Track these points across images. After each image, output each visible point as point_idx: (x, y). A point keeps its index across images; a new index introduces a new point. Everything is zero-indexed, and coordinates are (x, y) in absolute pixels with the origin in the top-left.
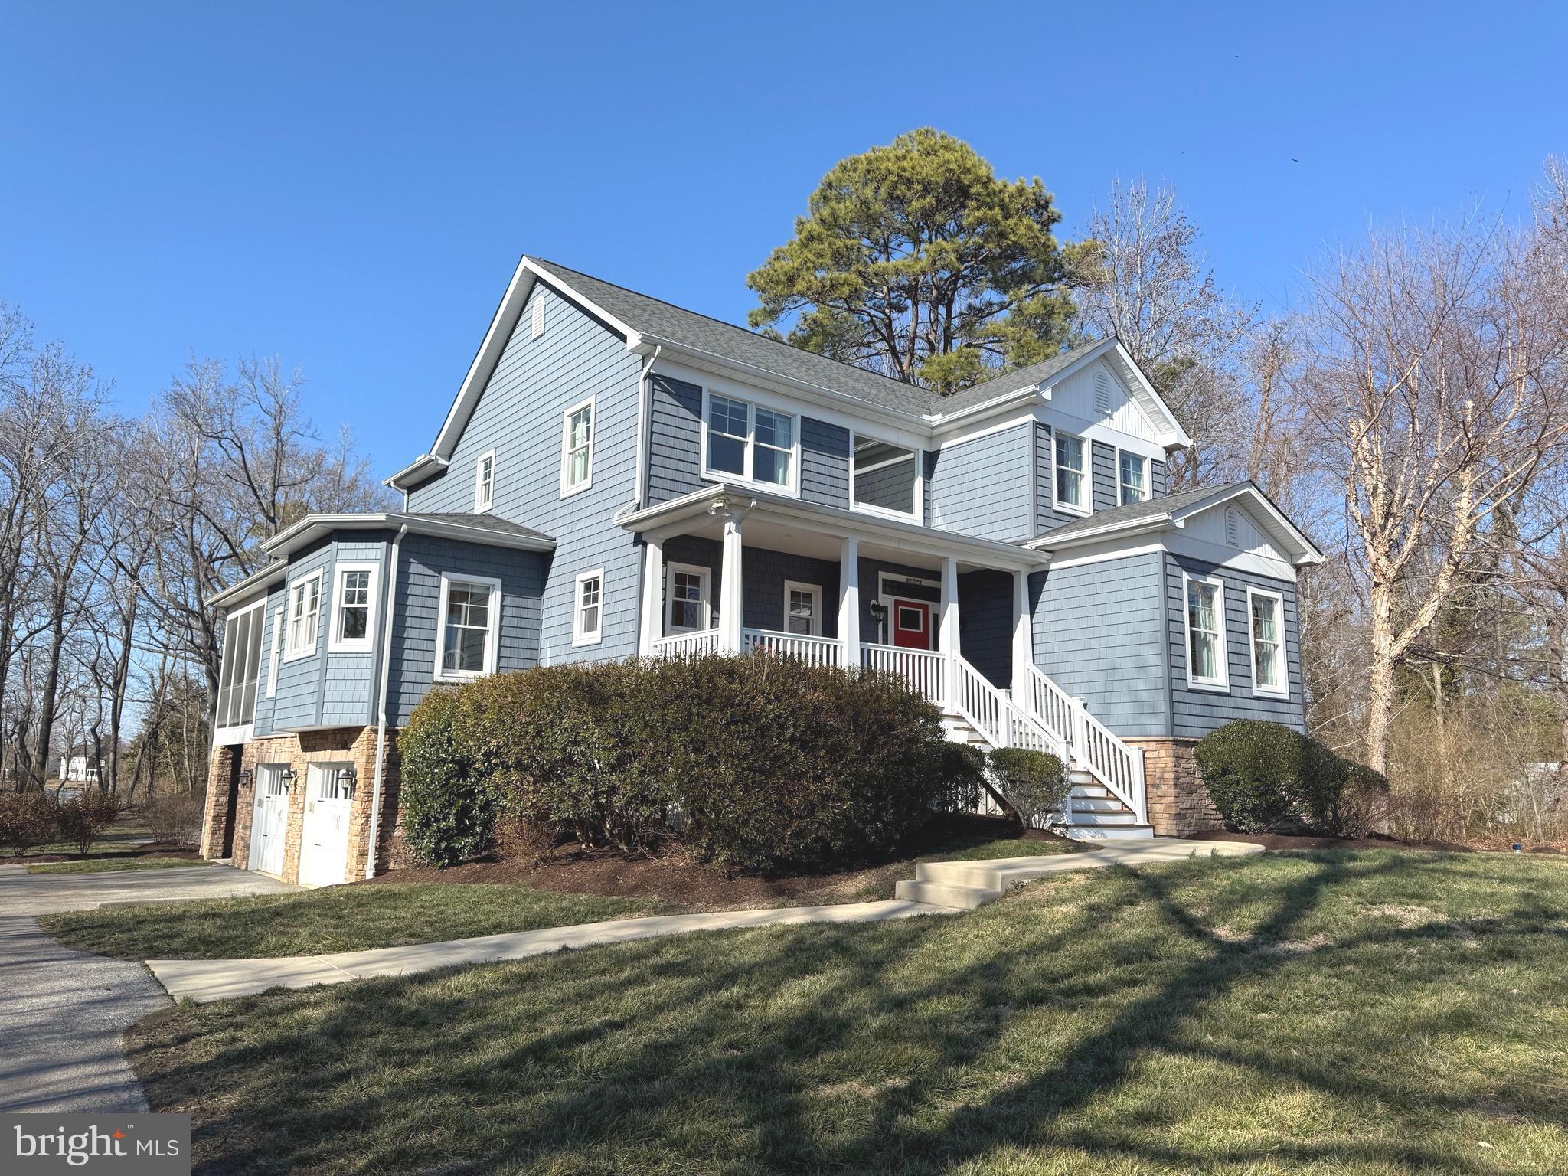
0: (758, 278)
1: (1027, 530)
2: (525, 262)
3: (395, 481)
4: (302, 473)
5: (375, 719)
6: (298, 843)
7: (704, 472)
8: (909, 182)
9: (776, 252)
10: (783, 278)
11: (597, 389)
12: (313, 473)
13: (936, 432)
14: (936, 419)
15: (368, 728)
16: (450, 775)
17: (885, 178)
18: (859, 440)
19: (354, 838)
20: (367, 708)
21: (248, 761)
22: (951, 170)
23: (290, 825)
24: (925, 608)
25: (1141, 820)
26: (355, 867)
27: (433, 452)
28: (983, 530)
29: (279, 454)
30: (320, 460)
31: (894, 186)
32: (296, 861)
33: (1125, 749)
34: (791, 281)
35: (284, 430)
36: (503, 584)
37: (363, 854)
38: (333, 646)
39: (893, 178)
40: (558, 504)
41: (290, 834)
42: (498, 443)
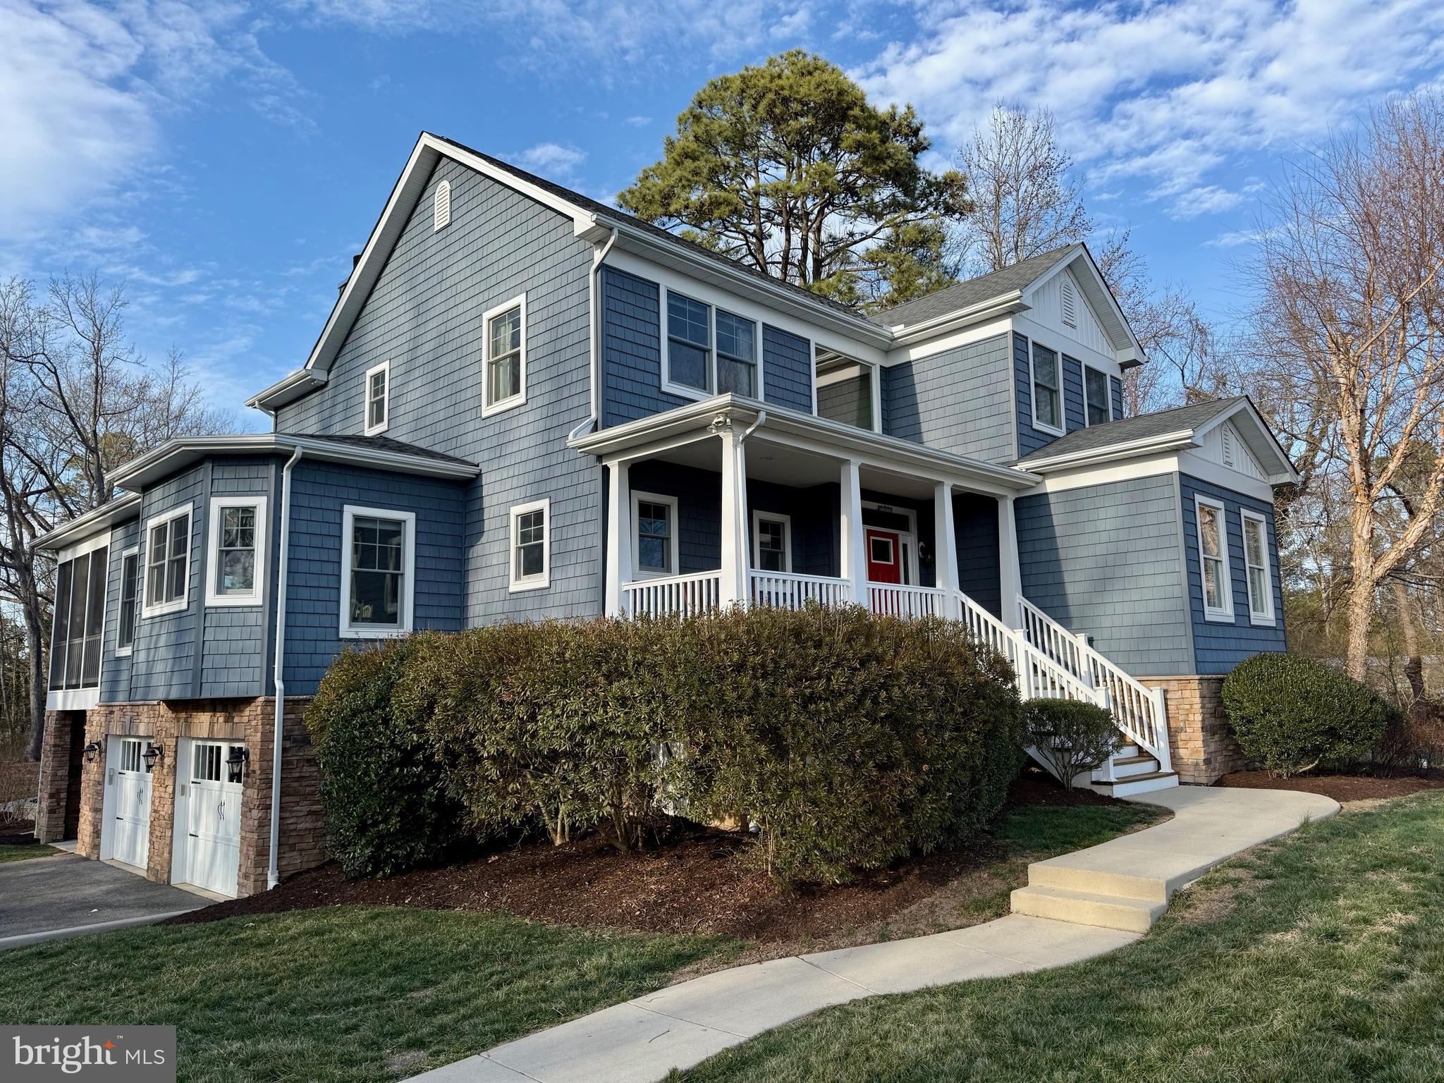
0: (628, 197)
1: (1013, 451)
2: (427, 140)
3: (260, 401)
4: (124, 401)
5: (271, 689)
6: (168, 833)
7: (667, 386)
8: (785, 101)
9: (645, 171)
10: (657, 197)
11: (529, 285)
12: (139, 401)
13: (895, 344)
14: (898, 330)
15: (261, 699)
16: (392, 764)
17: (762, 96)
18: (820, 351)
19: (249, 835)
20: (260, 675)
21: (92, 733)
22: (830, 91)
23: (155, 811)
24: (895, 538)
25: (1166, 767)
26: (252, 871)
27: (309, 367)
28: (971, 447)
29: (97, 381)
30: (144, 387)
31: (773, 104)
32: (166, 855)
33: (1143, 691)
34: (667, 197)
35: (103, 355)
36: (417, 520)
37: (262, 852)
38: (212, 599)
39: (771, 96)
40: (478, 424)
41: (156, 823)
42: (394, 354)
